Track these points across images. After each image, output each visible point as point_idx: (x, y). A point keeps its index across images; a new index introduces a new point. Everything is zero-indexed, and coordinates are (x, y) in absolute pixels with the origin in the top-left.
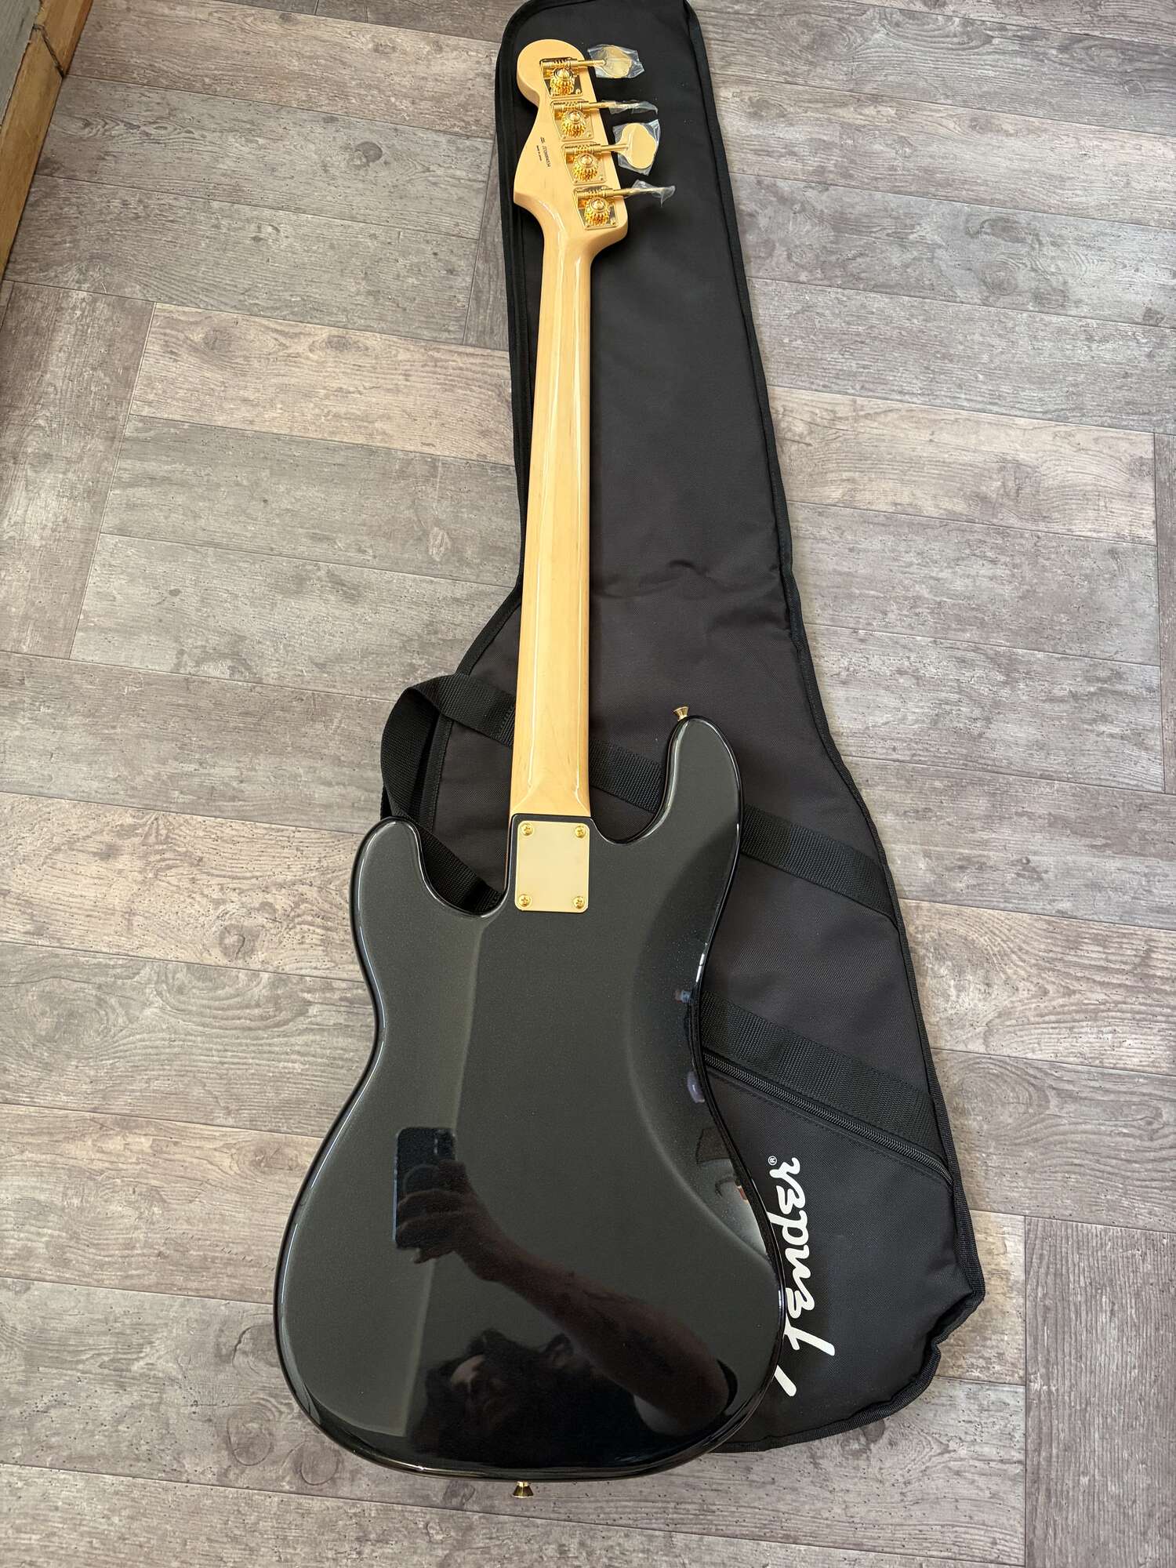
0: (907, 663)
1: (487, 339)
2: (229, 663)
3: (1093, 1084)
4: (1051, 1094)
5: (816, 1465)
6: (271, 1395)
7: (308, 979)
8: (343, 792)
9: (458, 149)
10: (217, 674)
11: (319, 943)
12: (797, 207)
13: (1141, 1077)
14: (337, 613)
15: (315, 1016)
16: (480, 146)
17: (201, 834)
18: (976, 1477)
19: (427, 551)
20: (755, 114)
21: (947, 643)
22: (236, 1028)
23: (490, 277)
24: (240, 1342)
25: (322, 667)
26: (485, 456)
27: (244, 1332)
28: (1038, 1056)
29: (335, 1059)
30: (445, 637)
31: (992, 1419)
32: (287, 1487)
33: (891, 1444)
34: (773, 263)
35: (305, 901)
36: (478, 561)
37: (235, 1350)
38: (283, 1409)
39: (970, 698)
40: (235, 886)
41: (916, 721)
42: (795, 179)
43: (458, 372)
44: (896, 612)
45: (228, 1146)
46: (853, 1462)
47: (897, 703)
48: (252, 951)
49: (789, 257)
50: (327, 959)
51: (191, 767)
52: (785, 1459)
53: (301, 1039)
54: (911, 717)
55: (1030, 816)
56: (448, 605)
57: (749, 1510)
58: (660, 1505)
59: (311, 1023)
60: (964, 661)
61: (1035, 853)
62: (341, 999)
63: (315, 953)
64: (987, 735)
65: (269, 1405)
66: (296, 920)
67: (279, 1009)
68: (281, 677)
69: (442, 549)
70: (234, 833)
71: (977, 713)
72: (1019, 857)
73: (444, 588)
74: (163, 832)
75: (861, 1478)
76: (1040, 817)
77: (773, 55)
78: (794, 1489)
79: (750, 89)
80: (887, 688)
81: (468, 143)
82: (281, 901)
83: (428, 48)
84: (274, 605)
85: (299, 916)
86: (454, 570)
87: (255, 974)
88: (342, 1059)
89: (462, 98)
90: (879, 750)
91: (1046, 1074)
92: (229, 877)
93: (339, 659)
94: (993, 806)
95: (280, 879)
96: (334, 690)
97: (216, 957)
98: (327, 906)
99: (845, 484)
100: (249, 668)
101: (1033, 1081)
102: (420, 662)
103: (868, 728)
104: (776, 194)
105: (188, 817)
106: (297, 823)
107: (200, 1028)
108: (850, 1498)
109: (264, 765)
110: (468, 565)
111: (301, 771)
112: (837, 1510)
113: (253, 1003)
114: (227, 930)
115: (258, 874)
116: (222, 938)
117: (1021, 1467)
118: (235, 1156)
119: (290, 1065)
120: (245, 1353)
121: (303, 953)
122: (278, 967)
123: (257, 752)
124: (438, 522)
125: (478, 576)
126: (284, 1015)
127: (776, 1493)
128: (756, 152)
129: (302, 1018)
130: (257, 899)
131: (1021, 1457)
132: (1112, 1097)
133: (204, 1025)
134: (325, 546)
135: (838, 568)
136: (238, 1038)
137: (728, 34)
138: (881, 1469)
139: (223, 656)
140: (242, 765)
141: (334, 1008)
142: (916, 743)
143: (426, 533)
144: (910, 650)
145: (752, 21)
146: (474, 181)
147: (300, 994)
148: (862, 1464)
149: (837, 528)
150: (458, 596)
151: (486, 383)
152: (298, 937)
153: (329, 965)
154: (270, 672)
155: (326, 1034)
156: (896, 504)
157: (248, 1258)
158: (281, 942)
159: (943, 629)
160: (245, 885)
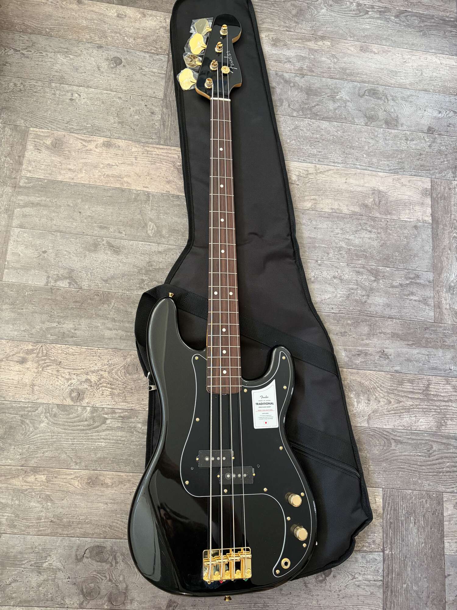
0: (337, 274)
1: (168, 142)
2: (68, 281)
3: (407, 437)
4: (392, 441)
5: (306, 586)
6: (98, 573)
7: (106, 409)
8: (117, 332)
9: (154, 60)
10: (63, 285)
11: (109, 394)
12: (292, 85)
13: (426, 433)
14: (111, 259)
15: (109, 424)
16: (163, 59)
17: (60, 352)
18: (365, 587)
19: (147, 232)
20: (274, 44)
21: (352, 265)
22: (78, 430)
23: (169, 115)
24: (85, 553)
25: (106, 281)
26: (169, 192)
27: (86, 550)
28: (388, 427)
29: (118, 440)
30: (155, 267)
31: (371, 565)
32: (106, 607)
33: (334, 577)
34: (283, 109)
35: (103, 378)
36: (168, 236)
37: (83, 557)
38: (103, 578)
39: (361, 287)
40: (75, 372)
41: (341, 297)
42: (291, 73)
43: (157, 156)
44: (333, 253)
45: (77, 477)
46: (320, 584)
47: (333, 290)
48: (83, 398)
49: (289, 105)
50: (113, 401)
51: (55, 325)
52: (295, 585)
53: (104, 433)
54: (339, 295)
55: (384, 333)
56: (156, 254)
57: (282, 605)
58: (248, 605)
59: (108, 427)
60: (359, 272)
61: (386, 348)
62: (119, 417)
63: (108, 398)
64: (368, 302)
65: (98, 577)
66: (100, 386)
67: (94, 422)
68: (89, 286)
69: (153, 231)
70: (73, 351)
71: (364, 293)
72: (380, 350)
73: (154, 247)
74: (45, 352)
75: (323, 590)
76: (388, 334)
77: (281, 19)
78: (298, 596)
79: (272, 33)
80: (329, 284)
81: (158, 57)
82: (94, 378)
83: (140, 16)
84: (85, 256)
85: (101, 384)
86: (158, 240)
87: (84, 408)
88: (120, 440)
89: (154, 37)
90: (327, 309)
91: (391, 434)
92: (72, 369)
93: (113, 278)
94: (370, 330)
95: (93, 369)
96: (112, 291)
97: (68, 402)
98: (112, 379)
99: (312, 201)
100: (76, 283)
101: (386, 436)
102: (146, 278)
103: (322, 300)
104: (283, 79)
105: (54, 345)
106: (99, 346)
107: (64, 430)
108: (318, 598)
109: (84, 322)
110: (164, 237)
111: (99, 324)
112: (314, 602)
113: (84, 419)
114: (72, 391)
115: (83, 367)
116: (70, 394)
117: (382, 582)
118: (80, 481)
119: (100, 443)
120: (87, 558)
121: (103, 399)
122: (93, 405)
123: (81, 317)
124: (151, 220)
125: (168, 242)
126: (96, 424)
127: (292, 598)
128: (275, 61)
129: (104, 425)
130: (84, 377)
131: (382, 579)
132: (415, 441)
133: (65, 429)
134: (105, 231)
135: (310, 236)
136: (79, 434)
137: (263, 10)
138: (330, 586)
139: (66, 278)
140: (75, 323)
141: (117, 420)
142: (341, 306)
143: (146, 225)
144: (338, 268)
145: (273, 4)
146: (161, 73)
147: (103, 415)
148: (323, 585)
149: (310, 219)
150: (160, 250)
151: (168, 160)
152: (101, 392)
153: (114, 403)
154: (85, 284)
155: (114, 431)
156: (332, 209)
157: (87, 521)
158: (94, 395)
159: (351, 259)
160: (78, 372)
